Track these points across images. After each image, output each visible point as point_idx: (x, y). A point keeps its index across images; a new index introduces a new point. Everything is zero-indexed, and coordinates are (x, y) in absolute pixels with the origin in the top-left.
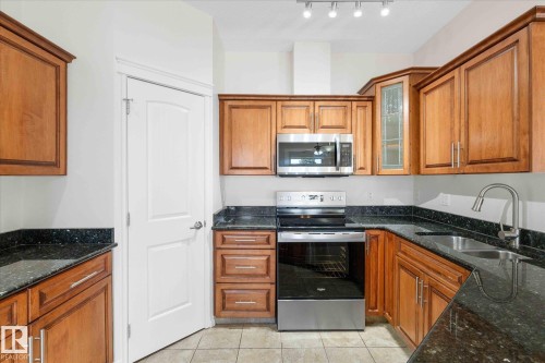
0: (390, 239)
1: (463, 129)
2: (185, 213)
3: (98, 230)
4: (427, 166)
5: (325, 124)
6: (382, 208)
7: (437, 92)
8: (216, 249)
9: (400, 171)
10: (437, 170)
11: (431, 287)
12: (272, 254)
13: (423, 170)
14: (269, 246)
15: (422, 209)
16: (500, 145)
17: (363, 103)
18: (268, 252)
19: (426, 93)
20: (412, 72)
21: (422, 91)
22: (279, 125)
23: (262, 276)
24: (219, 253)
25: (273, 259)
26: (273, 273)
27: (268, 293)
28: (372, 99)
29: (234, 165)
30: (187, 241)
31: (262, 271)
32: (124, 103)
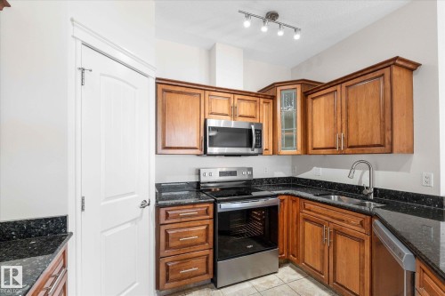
0: (294, 201)
1: (344, 125)
2: (133, 193)
3: (46, 220)
4: (314, 149)
5: (242, 114)
6: (274, 179)
7: (322, 99)
8: (158, 225)
9: (294, 152)
10: (323, 151)
11: (335, 230)
12: (210, 222)
13: (310, 151)
14: (208, 217)
15: (299, 179)
16: (372, 137)
17: (267, 100)
18: (208, 222)
19: (313, 99)
20: (304, 83)
21: (310, 97)
22: (207, 112)
23: (203, 243)
24: (163, 228)
25: (211, 227)
26: (211, 240)
27: (207, 258)
28: (274, 98)
29: (167, 145)
30: (134, 221)
31: (202, 239)
32: (79, 72)
